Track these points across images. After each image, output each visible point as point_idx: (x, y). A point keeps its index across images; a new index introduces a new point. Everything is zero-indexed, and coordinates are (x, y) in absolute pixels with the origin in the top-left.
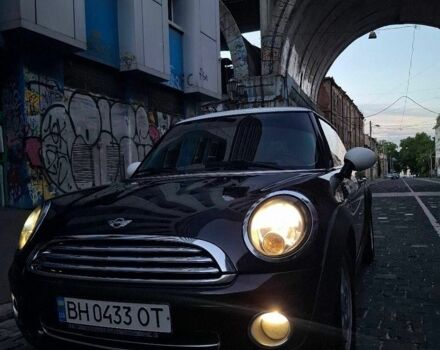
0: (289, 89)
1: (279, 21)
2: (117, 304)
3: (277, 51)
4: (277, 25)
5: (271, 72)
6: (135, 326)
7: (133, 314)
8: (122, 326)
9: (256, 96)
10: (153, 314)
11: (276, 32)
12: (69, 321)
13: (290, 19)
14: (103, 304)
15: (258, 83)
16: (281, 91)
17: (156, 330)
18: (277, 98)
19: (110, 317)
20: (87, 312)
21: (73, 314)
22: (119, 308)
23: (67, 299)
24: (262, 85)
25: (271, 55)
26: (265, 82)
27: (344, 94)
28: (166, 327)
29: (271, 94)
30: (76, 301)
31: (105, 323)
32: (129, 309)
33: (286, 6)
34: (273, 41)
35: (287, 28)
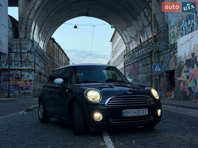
0: (35, 47)
1: (30, 12)
2: (137, 110)
3: (29, 27)
4: (29, 14)
5: (25, 38)
6: (141, 114)
7: (141, 111)
8: (138, 114)
9: (17, 49)
10: (145, 111)
11: (28, 18)
12: (125, 115)
13: (36, 12)
14: (134, 110)
15: (18, 43)
16: (31, 48)
17: (145, 114)
18: (29, 51)
19: (136, 113)
20: (130, 112)
21: (126, 113)
22: (138, 110)
23: (125, 110)
24: (20, 44)
25: (26, 29)
26: (22, 43)
27: (59, 47)
28: (147, 113)
29: (26, 49)
30: (128, 110)
31: (135, 114)
32: (140, 110)
33: (34, 6)
34: (27, 22)
35: (34, 16)
